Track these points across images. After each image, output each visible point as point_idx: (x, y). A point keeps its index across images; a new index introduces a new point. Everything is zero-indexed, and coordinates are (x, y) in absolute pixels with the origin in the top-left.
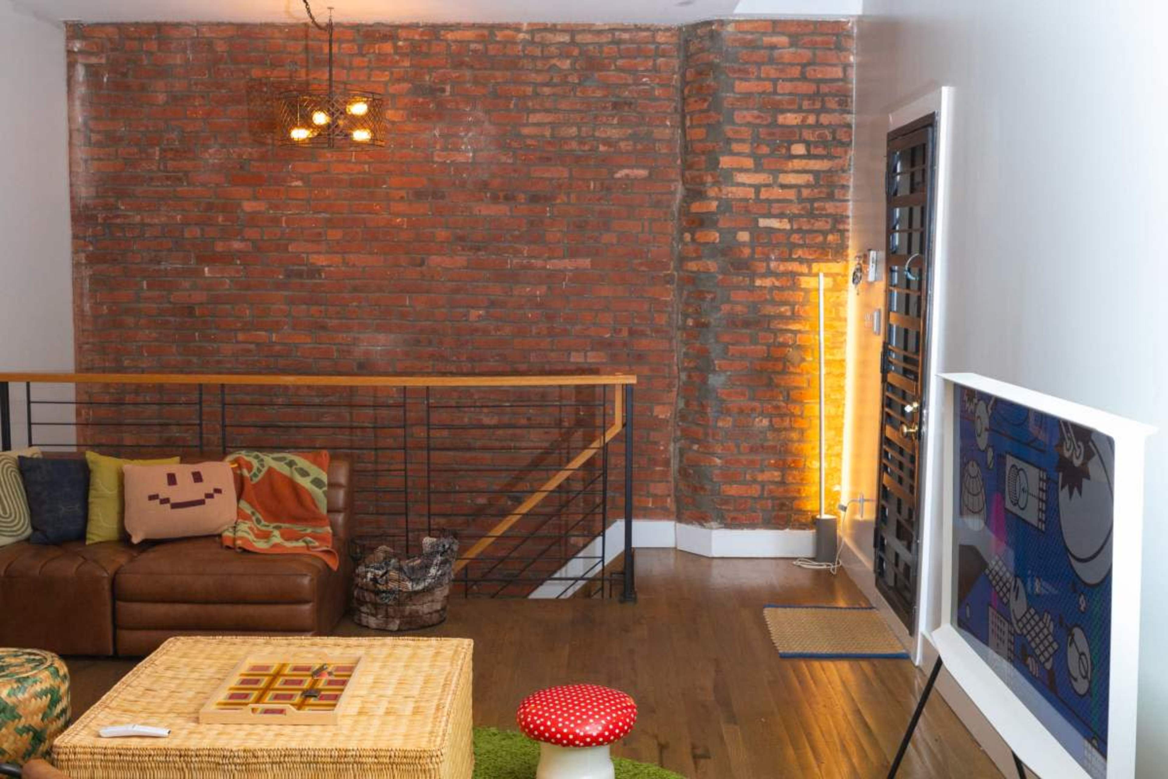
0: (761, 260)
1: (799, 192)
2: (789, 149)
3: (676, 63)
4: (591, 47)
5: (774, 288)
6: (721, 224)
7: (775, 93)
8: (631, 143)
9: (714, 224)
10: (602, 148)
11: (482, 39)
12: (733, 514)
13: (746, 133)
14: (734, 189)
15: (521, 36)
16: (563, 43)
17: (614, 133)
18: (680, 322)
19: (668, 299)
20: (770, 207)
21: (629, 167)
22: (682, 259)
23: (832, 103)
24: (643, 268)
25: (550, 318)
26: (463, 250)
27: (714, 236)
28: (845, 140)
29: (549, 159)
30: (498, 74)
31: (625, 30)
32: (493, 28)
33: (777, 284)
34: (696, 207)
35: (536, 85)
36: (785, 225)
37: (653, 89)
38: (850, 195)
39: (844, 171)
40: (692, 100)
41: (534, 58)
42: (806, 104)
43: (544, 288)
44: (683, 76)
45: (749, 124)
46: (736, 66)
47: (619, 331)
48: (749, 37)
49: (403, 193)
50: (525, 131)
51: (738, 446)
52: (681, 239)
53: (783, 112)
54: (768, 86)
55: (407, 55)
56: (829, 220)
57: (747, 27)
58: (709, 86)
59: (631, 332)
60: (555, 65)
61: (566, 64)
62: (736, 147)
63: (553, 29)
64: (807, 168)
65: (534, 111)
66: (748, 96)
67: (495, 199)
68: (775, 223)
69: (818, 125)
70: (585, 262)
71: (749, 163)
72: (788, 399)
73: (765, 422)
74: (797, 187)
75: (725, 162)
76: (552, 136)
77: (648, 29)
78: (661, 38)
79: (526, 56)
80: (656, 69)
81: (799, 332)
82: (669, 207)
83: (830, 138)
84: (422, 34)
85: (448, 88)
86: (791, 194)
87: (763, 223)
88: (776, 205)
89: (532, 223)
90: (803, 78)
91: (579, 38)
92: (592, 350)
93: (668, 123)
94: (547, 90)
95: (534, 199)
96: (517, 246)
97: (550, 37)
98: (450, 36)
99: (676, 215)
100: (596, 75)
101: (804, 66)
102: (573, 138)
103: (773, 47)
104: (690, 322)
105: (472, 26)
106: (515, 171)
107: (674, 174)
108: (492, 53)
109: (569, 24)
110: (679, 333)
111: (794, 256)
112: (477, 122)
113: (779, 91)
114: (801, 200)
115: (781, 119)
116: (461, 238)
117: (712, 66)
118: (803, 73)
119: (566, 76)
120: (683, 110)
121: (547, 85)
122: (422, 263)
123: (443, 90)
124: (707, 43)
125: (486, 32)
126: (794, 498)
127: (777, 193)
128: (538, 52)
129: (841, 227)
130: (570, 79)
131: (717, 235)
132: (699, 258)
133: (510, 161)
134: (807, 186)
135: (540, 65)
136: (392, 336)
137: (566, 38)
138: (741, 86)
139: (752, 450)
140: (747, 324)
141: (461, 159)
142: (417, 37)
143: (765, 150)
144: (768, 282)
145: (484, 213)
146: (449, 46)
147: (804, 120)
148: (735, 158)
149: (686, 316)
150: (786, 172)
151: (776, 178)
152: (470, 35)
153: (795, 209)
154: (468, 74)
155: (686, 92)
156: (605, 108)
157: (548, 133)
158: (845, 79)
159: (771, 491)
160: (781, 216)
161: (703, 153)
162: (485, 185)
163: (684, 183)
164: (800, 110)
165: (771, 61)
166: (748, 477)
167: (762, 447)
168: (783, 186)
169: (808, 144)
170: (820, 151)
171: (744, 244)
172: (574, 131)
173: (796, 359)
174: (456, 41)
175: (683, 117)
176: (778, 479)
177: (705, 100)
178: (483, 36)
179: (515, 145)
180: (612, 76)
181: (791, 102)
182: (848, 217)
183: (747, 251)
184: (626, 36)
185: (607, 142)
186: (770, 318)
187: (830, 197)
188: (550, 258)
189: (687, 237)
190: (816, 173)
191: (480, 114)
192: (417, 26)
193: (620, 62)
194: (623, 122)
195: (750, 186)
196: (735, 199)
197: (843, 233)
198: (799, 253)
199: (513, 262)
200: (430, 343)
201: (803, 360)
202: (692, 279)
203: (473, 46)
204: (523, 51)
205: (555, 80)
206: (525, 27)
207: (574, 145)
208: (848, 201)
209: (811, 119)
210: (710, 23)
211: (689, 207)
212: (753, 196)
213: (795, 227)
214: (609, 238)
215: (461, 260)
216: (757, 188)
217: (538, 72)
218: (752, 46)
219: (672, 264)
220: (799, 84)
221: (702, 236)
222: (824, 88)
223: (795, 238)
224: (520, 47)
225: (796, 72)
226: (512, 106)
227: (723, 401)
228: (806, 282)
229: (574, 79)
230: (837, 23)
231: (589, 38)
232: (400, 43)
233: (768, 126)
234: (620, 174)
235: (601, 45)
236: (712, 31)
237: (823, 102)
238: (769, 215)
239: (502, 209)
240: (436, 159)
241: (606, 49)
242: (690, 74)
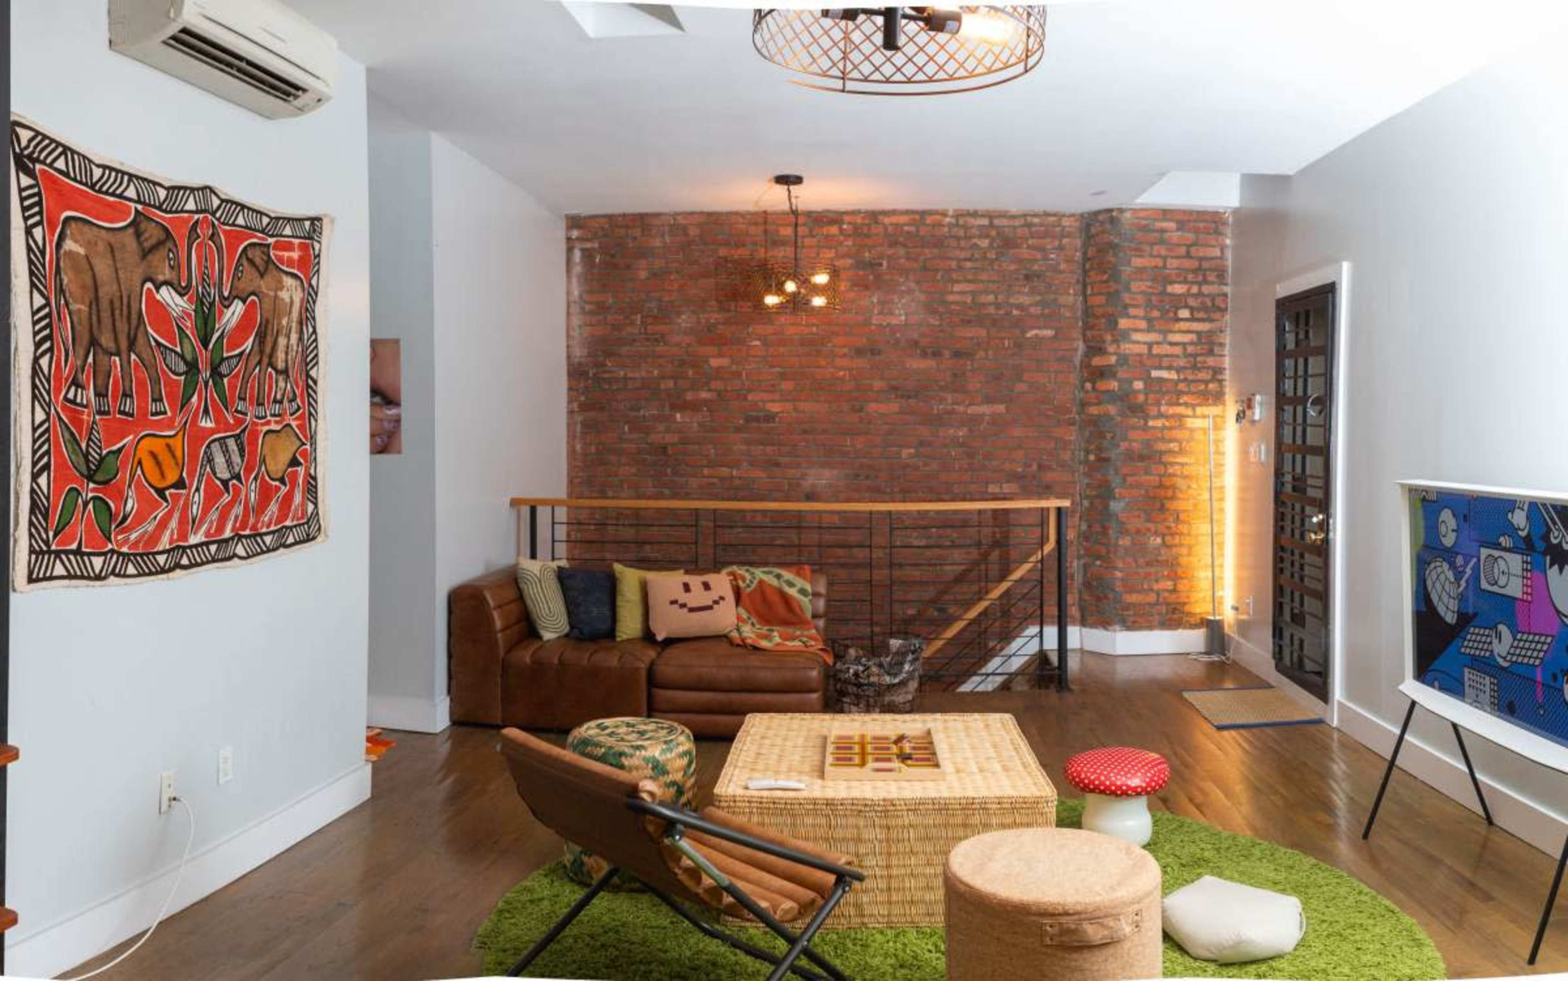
0: (1152, 405)
1: (1185, 349)
2: (1176, 314)
3: (1078, 242)
4: (1006, 230)
5: (1164, 428)
6: (1121, 375)
7: (1165, 267)
8: (1039, 308)
9: (1114, 375)
10: (1015, 312)
11: (913, 223)
12: (1132, 619)
13: (1140, 299)
14: (1131, 346)
15: (948, 220)
16: (984, 226)
17: (1025, 300)
18: (1082, 458)
19: (1072, 438)
20: (1161, 361)
21: (1039, 328)
22: (1083, 405)
23: (1212, 277)
24: (1050, 413)
25: (971, 456)
26: (896, 397)
27: (1114, 385)
28: (1223, 306)
29: (969, 322)
30: (927, 251)
31: (1035, 215)
32: (923, 213)
33: (1167, 424)
34: (1097, 361)
35: (959, 260)
36: (1173, 375)
37: (1059, 264)
38: (1226, 352)
39: (1221, 331)
40: (1092, 273)
41: (958, 239)
42: (1190, 277)
43: (965, 429)
44: (1085, 253)
45: (1142, 292)
46: (1133, 245)
47: (1028, 465)
48: (1144, 222)
49: (846, 350)
50: (951, 298)
51: (1136, 561)
52: (1083, 387)
53: (1172, 283)
54: (1159, 262)
55: (850, 236)
56: (1210, 372)
57: (1142, 214)
58: (1109, 262)
59: (1040, 467)
60: (975, 244)
61: (985, 243)
62: (1132, 311)
63: (975, 214)
64: (1191, 328)
65: (958, 282)
66: (1141, 270)
67: (924, 354)
68: (1164, 374)
69: (1200, 294)
70: (1001, 408)
71: (1143, 324)
72: (1177, 520)
73: (1159, 540)
74: (1184, 344)
75: (1123, 323)
76: (973, 301)
77: (1055, 215)
78: (1066, 222)
79: (952, 237)
80: (1061, 248)
81: (1186, 464)
82: (1071, 361)
83: (1209, 304)
84: (864, 218)
85: (885, 263)
86: (1178, 350)
87: (1155, 374)
88: (1165, 359)
89: (955, 375)
90: (1188, 256)
91: (996, 222)
92: (1008, 482)
93: (1071, 291)
94: (969, 264)
95: (957, 354)
96: (942, 394)
97: (972, 221)
98: (887, 220)
99: (1078, 366)
100: (1012, 251)
101: (1189, 246)
102: (990, 304)
103: (1163, 231)
104: (1092, 457)
105: (907, 212)
106: (941, 331)
107: (1076, 334)
108: (921, 233)
109: (988, 211)
110: (1081, 467)
111: (1181, 401)
112: (910, 291)
113: (1168, 266)
114: (1186, 355)
115: (1170, 289)
116: (895, 388)
117: (1112, 246)
118: (1188, 252)
119: (985, 253)
120: (1084, 281)
121: (969, 260)
122: (861, 409)
123: (881, 265)
124: (1108, 226)
125: (917, 217)
126: (1185, 604)
127: (1166, 349)
128: (961, 233)
129: (1220, 377)
130: (989, 255)
131: (1116, 384)
132: (1099, 404)
133: (937, 323)
134: (1192, 343)
135: (962, 243)
136: (835, 472)
137: (985, 222)
138: (1137, 262)
139: (1148, 564)
140: (1142, 458)
141: (894, 322)
142: (859, 221)
143: (1156, 314)
144: (1159, 423)
145: (915, 366)
146: (886, 229)
147: (1189, 290)
148: (1131, 320)
149: (1087, 452)
150: (1175, 332)
151: (1165, 338)
152: (903, 219)
153: (1182, 363)
154: (902, 251)
155: (1088, 266)
156: (1017, 279)
157: (969, 300)
158: (1222, 258)
159: (1165, 598)
160: (1169, 368)
161: (1103, 316)
162: (916, 343)
163: (1085, 341)
164: (1185, 281)
165: (1162, 242)
166: (1145, 587)
167: (1158, 561)
168: (1172, 344)
169: (1192, 309)
170: (1201, 315)
171: (1138, 391)
172: (991, 298)
173: (1184, 487)
174: (891, 224)
175: (1085, 287)
176: (1171, 588)
177: (1105, 272)
178: (915, 220)
179: (941, 309)
180: (1024, 252)
181: (1178, 275)
182: (1224, 369)
183: (1141, 398)
184: (1036, 220)
185: (1020, 307)
186: (1162, 453)
187: (1211, 352)
188: (970, 404)
189: (1088, 386)
190: (1198, 333)
191: (912, 285)
192: (859, 212)
193: (1030, 242)
194: (1033, 291)
195: (1145, 343)
196: (1132, 355)
197: (1220, 382)
198: (1184, 399)
199: (937, 408)
200: (867, 477)
201: (1189, 487)
202: (1094, 422)
203: (906, 228)
204: (950, 232)
205: (976, 256)
206: (951, 213)
207: (992, 310)
208: (1224, 356)
209: (1195, 289)
210: (1110, 211)
211: (1090, 359)
212: (1146, 351)
213: (1182, 377)
214: (1021, 387)
215: (894, 406)
216: (1150, 345)
217: (962, 249)
218: (1144, 229)
219: (1074, 410)
220: (1185, 260)
221: (1102, 385)
222: (1205, 265)
223: (1181, 386)
224: (946, 229)
225: (1182, 251)
226: (939, 277)
227: (1123, 523)
228: (1192, 423)
229: (992, 255)
230: (1215, 213)
231: (1004, 222)
232: (845, 226)
233: (1160, 294)
234: (1030, 334)
235: (1015, 228)
236: (1112, 217)
237: (1204, 276)
238: (1160, 368)
239: (929, 364)
240: (874, 322)
241: (1019, 230)
242: (1091, 252)
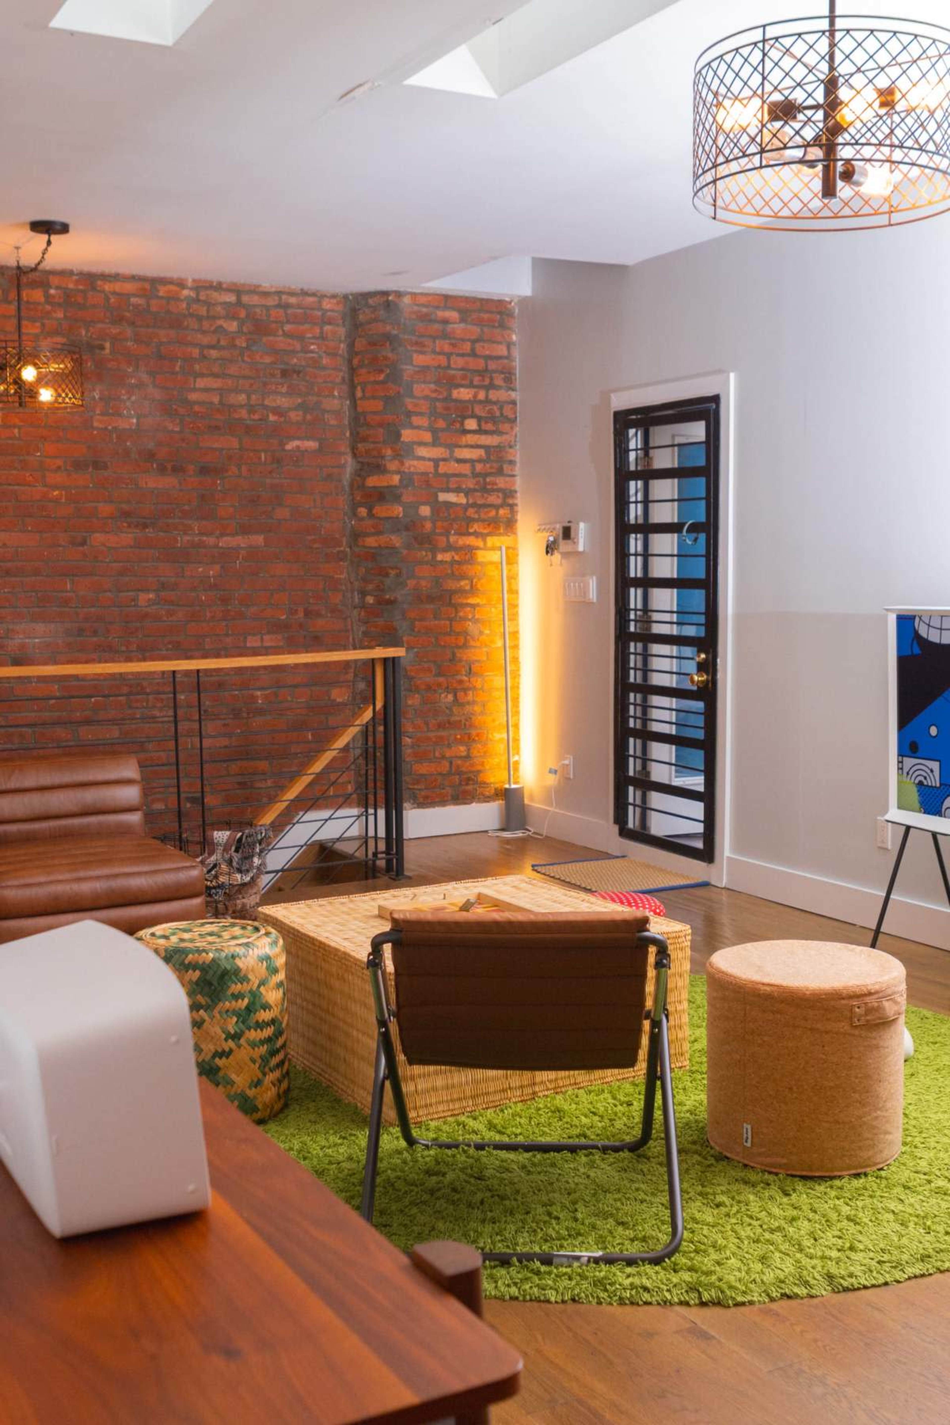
0: (441, 534)
1: (473, 467)
2: (462, 424)
3: (342, 331)
4: (258, 310)
5: (453, 562)
6: (404, 499)
7: (449, 367)
8: (301, 413)
9: (397, 498)
10: (272, 418)
11: (143, 293)
12: (423, 793)
13: (424, 406)
14: (415, 463)
15: (186, 292)
16: (230, 303)
17: (283, 402)
18: (357, 600)
19: (342, 576)
20: (448, 482)
21: (299, 438)
22: (356, 536)
23: (499, 381)
24: (316, 546)
25: (224, 600)
26: (129, 526)
27: (398, 510)
28: (511, 416)
29: (217, 428)
30: (162, 332)
31: (292, 294)
32: (156, 282)
33: (457, 558)
34: (372, 481)
35: (202, 347)
36: (461, 499)
37: (320, 357)
38: (517, 470)
39: (511, 447)
40: (363, 371)
41: (200, 319)
42: (476, 380)
43: (217, 567)
44: (351, 345)
45: (426, 398)
46: (414, 338)
47: (293, 612)
48: (424, 310)
49: (59, 462)
50: (193, 397)
51: (427, 724)
52: (355, 514)
53: (459, 386)
54: (443, 360)
55: (60, 305)
56: (500, 495)
57: (423, 300)
58: (386, 358)
59: (307, 613)
60: (221, 327)
61: (233, 326)
62: (416, 420)
63: (219, 287)
64: (479, 443)
65: (202, 375)
66: (424, 369)
67: (162, 470)
68: (451, 497)
69: (487, 401)
70: (259, 539)
71: (428, 437)
72: (470, 672)
73: (450, 697)
74: (471, 461)
75: (407, 435)
76: (221, 402)
77: (314, 295)
78: (326, 305)
79: (191, 315)
80: (323, 337)
81: (478, 605)
82: (340, 481)
83: (498, 414)
84: (77, 282)
85: (108, 345)
86: (466, 469)
87: (443, 497)
88: (452, 479)
89: (203, 497)
90: (473, 354)
91: (245, 299)
92: (269, 633)
93: (336, 393)
94: (214, 353)
95: (204, 470)
96: (186, 522)
97: (215, 295)
98: (107, 287)
99: (347, 489)
100: (264, 339)
101: (474, 342)
102: (242, 406)
103: (446, 322)
104: (370, 600)
105: (133, 278)
106: (183, 440)
107: (345, 448)
108: (154, 309)
109: (235, 284)
110: (355, 612)
111: (471, 531)
112: (141, 385)
113: (453, 366)
114: (475, 475)
115: (455, 394)
116: (126, 514)
117: (388, 338)
118: (473, 350)
119: (233, 339)
120: (352, 381)
121: (213, 347)
122: (84, 543)
123: (102, 348)
124: (382, 313)
125: (147, 286)
126: (479, 772)
127: (454, 467)
128: (203, 311)
129: (511, 501)
130: (238, 342)
131: (401, 509)
132: (379, 533)
133: (177, 429)
134: (479, 461)
135: (206, 324)
136: (53, 626)
137: (231, 298)
138: (420, 359)
139: (440, 726)
140: (431, 599)
141: (122, 424)
142: (71, 286)
143: (441, 424)
144: (447, 557)
145: (151, 485)
146: (108, 299)
147: (475, 396)
148: (415, 431)
149: (363, 594)
150: (460, 447)
151: (452, 452)
152: (129, 287)
153: (470, 484)
154: (129, 331)
155: (355, 362)
156: (273, 375)
157: (216, 400)
158: (509, 357)
159: (458, 766)
160: (458, 490)
161: (381, 425)
162: (151, 455)
163: (355, 455)
164: (471, 385)
165: (445, 335)
166: (437, 754)
167: (449, 723)
168: (459, 461)
169: (479, 419)
170: (490, 427)
171: (425, 518)
172: (242, 398)
173: (476, 633)
174: (114, 293)
175: (353, 387)
176: (464, 754)
177: (381, 371)
178: (145, 290)
179: (182, 411)
180: (280, 341)
181: (464, 377)
182: (516, 492)
183: (428, 525)
184: (293, 300)
185: (277, 411)
186: (452, 593)
187: (500, 472)
188: (222, 535)
189: (363, 511)
190: (487, 448)
191: (145, 377)
192: (71, 273)
193: (287, 327)
194: (292, 391)
195: (430, 460)
196: (417, 474)
197: (512, 506)
198: (475, 527)
199: (183, 540)
200: (95, 633)
201: (481, 633)
202: (372, 555)
203: (133, 300)
204: (188, 309)
205: (223, 343)
206: (190, 284)
207: (243, 413)
208: (514, 476)
209: (482, 395)
210: (385, 293)
211: (364, 479)
212: (432, 470)
213: (471, 501)
214: (282, 513)
215: (128, 537)
216: (436, 462)
217: (204, 332)
218: (425, 318)
219: (344, 540)
220: (470, 359)
221: (381, 511)
222: (492, 365)
223: (471, 512)
224: (184, 305)
225: (467, 347)
226: (177, 369)
227: (412, 678)
228: (482, 556)
229: (241, 342)
230: (501, 302)
231: (255, 300)
232: (52, 291)
233: (445, 399)
234: (291, 445)
235: (267, 308)
236: (388, 302)
237: (491, 379)
238: (448, 490)
239: (168, 482)
240: (96, 424)
241: (273, 312)
242: (360, 344)
